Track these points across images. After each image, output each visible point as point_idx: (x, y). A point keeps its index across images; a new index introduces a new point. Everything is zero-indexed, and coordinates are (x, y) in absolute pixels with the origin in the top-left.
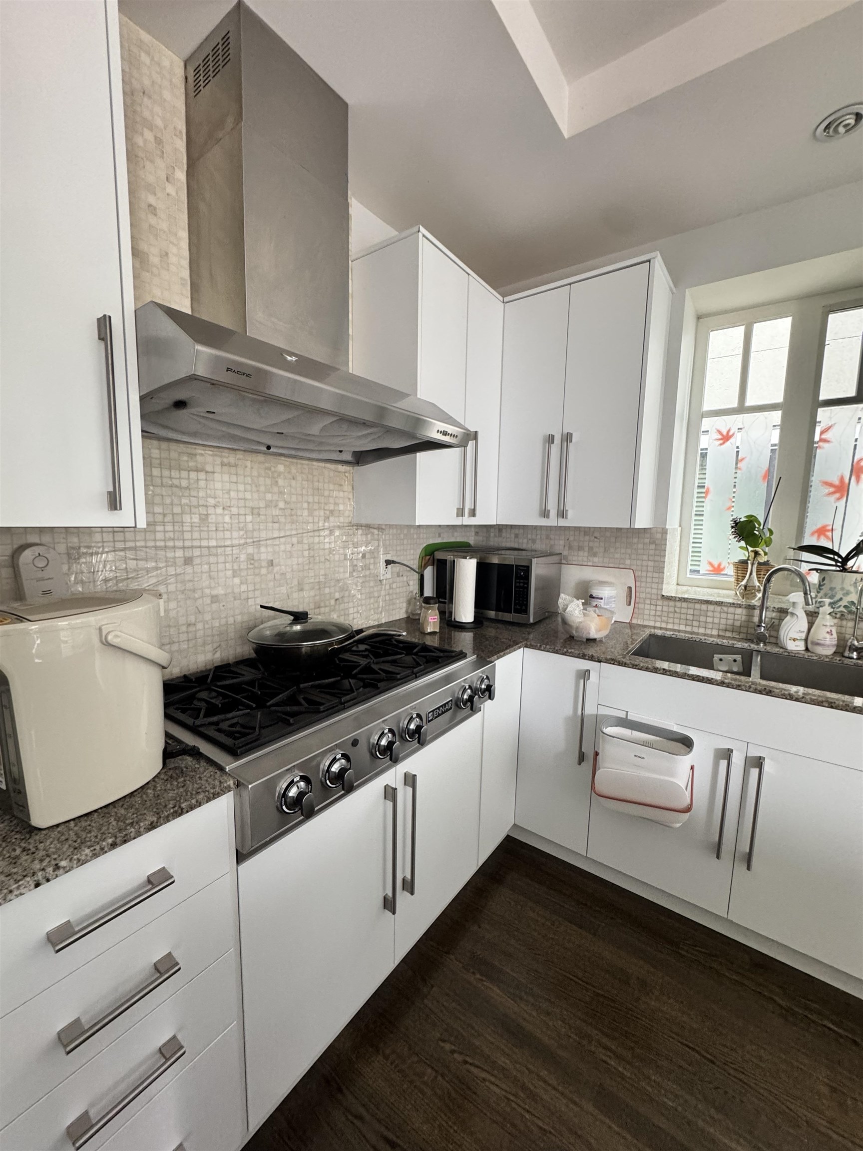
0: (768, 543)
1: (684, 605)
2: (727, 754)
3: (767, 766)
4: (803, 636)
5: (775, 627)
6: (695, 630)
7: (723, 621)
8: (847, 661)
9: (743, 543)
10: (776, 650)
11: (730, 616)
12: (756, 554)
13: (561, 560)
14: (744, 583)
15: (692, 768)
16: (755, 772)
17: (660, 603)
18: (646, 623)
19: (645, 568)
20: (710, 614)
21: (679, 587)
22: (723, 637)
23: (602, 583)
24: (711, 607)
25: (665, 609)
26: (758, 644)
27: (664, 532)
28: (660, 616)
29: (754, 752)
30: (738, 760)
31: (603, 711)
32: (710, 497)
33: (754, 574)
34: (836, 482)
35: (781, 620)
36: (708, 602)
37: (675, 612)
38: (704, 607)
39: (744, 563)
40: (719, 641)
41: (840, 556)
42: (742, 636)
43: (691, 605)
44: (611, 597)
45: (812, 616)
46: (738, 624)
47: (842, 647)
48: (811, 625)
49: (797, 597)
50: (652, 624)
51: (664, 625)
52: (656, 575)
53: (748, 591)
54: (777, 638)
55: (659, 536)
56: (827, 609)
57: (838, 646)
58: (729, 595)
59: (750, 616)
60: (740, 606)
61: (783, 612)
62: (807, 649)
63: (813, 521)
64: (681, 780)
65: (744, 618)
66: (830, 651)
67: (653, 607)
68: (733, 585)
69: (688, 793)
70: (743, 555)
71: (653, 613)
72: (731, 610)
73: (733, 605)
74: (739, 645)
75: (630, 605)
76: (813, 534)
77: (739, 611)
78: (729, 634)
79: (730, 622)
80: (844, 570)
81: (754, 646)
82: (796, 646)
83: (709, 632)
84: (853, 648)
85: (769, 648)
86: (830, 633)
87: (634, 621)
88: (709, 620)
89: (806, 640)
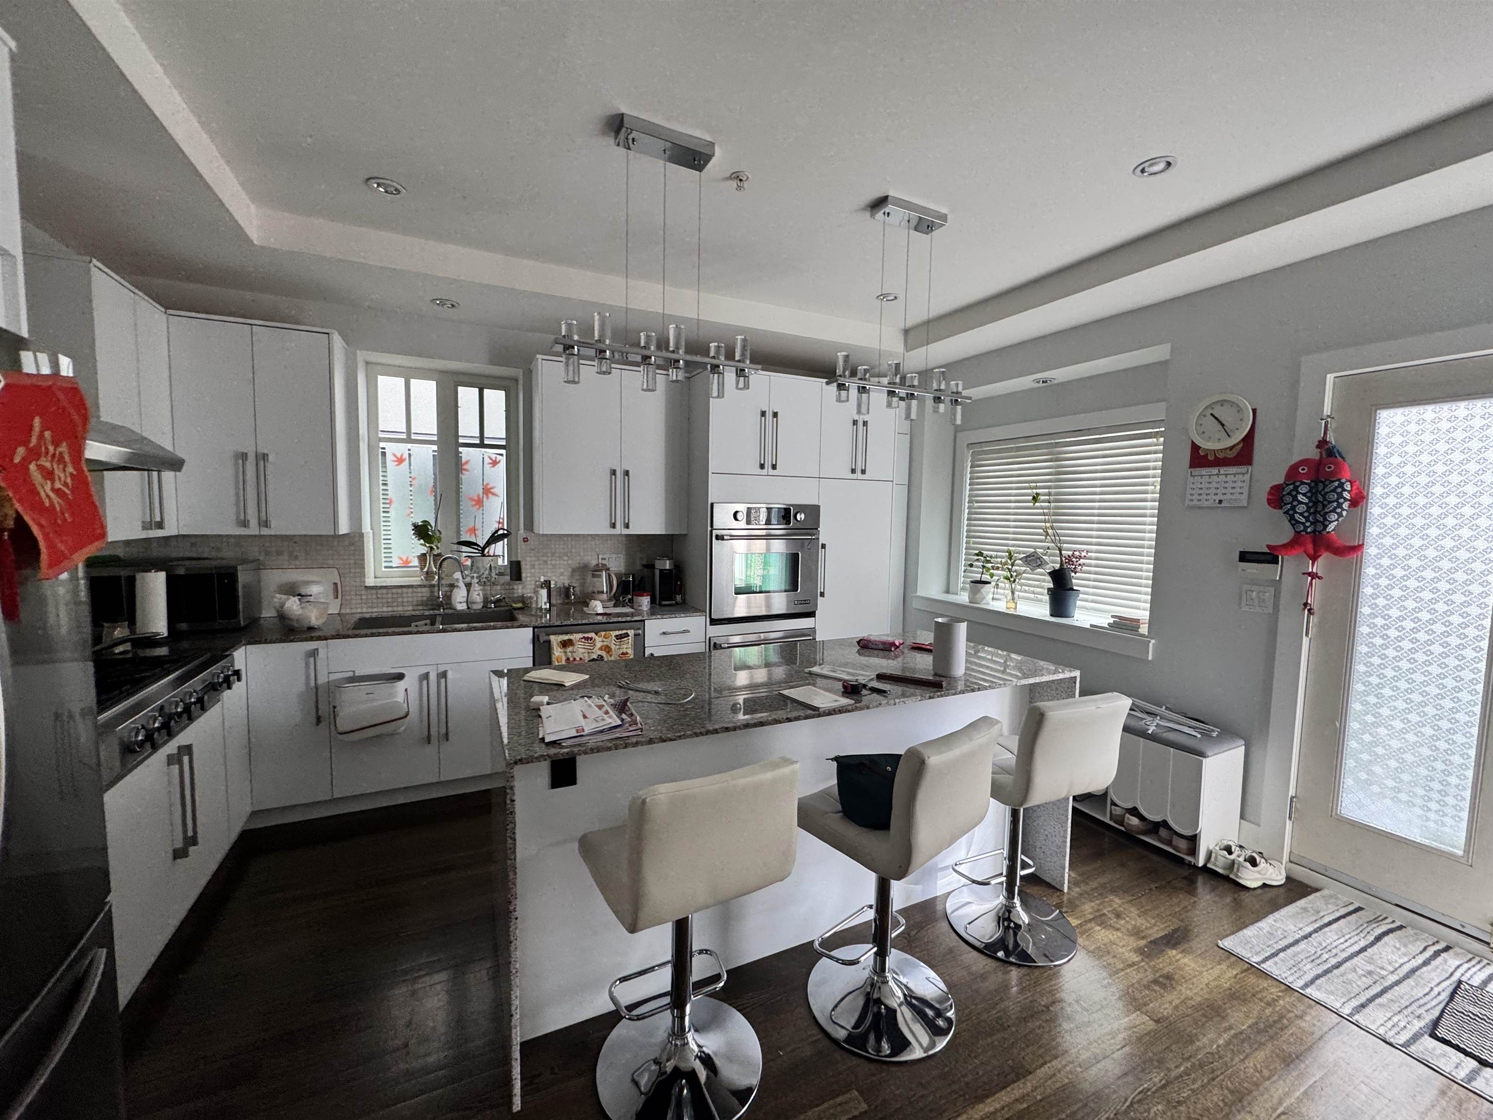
0: (439, 540)
1: (384, 591)
2: (426, 676)
3: (450, 675)
4: (465, 599)
5: (448, 597)
6: (395, 609)
7: (415, 599)
8: (489, 610)
9: (422, 541)
10: (450, 611)
11: (420, 594)
12: (432, 548)
13: (258, 566)
14: (425, 570)
15: (406, 690)
16: (443, 681)
17: (363, 592)
18: (353, 611)
19: (347, 567)
20: (405, 595)
21: (377, 580)
22: (418, 610)
23: (308, 583)
24: (405, 590)
25: (369, 596)
26: (439, 610)
27: (361, 535)
28: (366, 603)
29: (441, 669)
30: (433, 677)
31: (333, 677)
32: (393, 505)
33: (432, 563)
34: (476, 498)
35: (451, 591)
36: (402, 587)
37: (378, 598)
38: (400, 591)
39: (424, 555)
40: (414, 613)
41: (478, 546)
42: (430, 607)
43: (390, 591)
44: (319, 593)
45: (468, 586)
46: (425, 599)
47: (486, 601)
48: (468, 591)
49: (458, 575)
50: (359, 610)
51: (370, 610)
52: (358, 570)
53: (429, 575)
54: (450, 604)
55: (357, 539)
56: (476, 580)
57: (484, 602)
58: (416, 580)
59: (432, 592)
60: (425, 586)
61: (452, 586)
62: (468, 608)
63: (466, 523)
64: (400, 698)
65: (428, 594)
66: (480, 606)
67: (358, 597)
68: (419, 573)
69: (405, 705)
70: (424, 550)
71: (359, 601)
72: (419, 590)
73: (420, 586)
74: (427, 613)
75: (337, 598)
76: (466, 532)
77: (424, 590)
78: (420, 608)
79: (420, 599)
80: (484, 555)
81: (436, 612)
82: (461, 607)
83: (406, 608)
84: (492, 602)
85: (446, 611)
86: (479, 595)
87: (343, 611)
88: (405, 600)
89: (467, 602)
